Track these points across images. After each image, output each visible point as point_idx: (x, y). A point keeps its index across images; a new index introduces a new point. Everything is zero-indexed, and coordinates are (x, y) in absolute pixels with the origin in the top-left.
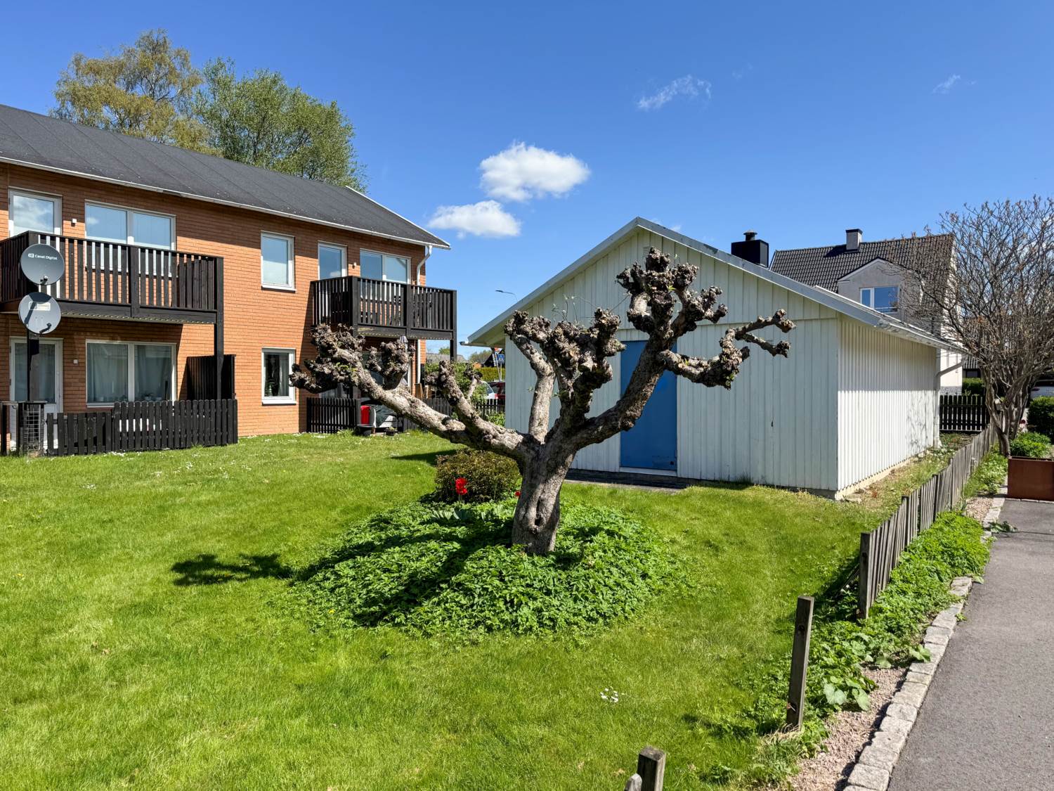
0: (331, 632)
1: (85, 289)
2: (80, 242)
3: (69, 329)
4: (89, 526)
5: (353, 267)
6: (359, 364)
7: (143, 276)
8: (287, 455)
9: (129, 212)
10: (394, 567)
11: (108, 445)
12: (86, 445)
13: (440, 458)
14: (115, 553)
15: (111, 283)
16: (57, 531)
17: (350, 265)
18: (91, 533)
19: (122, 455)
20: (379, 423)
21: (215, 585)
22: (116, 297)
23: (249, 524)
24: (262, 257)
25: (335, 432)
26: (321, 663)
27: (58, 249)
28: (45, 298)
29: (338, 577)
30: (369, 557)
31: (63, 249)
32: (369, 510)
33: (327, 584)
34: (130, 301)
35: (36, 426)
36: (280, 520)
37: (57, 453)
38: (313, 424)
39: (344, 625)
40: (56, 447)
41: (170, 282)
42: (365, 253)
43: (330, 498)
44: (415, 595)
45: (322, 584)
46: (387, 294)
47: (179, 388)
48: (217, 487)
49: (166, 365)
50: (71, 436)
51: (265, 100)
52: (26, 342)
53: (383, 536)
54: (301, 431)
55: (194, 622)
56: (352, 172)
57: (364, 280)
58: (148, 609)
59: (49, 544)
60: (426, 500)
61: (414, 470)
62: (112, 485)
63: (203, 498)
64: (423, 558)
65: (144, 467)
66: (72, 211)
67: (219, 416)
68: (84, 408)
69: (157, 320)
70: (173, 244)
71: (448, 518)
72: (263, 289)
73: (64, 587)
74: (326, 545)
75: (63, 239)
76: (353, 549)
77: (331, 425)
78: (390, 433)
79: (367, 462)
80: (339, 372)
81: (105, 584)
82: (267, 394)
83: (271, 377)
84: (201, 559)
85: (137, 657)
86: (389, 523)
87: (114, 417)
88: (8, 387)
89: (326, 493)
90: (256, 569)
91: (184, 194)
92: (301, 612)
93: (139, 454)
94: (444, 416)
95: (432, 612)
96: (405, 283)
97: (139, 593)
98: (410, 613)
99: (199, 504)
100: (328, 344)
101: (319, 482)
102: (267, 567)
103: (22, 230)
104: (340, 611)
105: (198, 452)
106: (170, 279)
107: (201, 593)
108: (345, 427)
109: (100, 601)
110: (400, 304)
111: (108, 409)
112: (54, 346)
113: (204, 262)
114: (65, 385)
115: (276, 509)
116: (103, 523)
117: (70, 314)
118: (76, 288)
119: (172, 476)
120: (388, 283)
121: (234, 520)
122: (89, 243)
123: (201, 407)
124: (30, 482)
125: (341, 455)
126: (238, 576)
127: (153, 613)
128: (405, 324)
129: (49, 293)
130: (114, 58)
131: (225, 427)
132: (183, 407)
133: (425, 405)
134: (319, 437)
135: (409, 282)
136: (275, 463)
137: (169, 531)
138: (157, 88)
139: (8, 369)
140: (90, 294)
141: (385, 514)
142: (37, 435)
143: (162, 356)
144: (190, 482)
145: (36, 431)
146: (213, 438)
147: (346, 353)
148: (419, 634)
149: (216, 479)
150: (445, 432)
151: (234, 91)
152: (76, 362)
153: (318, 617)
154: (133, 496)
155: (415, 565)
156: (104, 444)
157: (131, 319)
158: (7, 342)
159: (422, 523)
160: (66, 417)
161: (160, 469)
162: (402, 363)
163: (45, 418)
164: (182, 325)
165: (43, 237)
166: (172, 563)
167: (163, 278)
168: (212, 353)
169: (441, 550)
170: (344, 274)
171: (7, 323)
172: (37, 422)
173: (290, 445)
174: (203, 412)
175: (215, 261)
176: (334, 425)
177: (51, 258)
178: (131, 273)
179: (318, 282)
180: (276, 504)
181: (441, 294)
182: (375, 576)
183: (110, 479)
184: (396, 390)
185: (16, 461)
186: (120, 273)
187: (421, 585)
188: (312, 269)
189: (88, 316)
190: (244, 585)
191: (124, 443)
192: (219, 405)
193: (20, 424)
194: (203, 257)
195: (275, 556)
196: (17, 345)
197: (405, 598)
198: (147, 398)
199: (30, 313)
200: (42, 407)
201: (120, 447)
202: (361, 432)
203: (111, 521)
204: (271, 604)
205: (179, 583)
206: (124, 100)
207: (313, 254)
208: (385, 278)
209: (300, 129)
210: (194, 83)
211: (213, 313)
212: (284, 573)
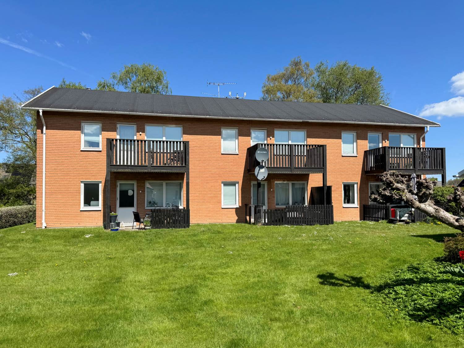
0: (397, 320)
1: (275, 162)
2: (274, 145)
3: (271, 178)
4: (282, 254)
5: (385, 142)
6: (406, 191)
7: (295, 156)
8: (357, 231)
9: (289, 131)
10: (429, 294)
11: (284, 222)
12: (276, 222)
13: (446, 239)
14: (293, 267)
15: (284, 160)
16: (272, 255)
17: (384, 142)
18: (284, 257)
19: (289, 226)
20: (400, 217)
21: (337, 287)
22: (286, 165)
23: (346, 261)
24: (342, 143)
25: (378, 221)
26: (395, 334)
27: (266, 148)
28: (262, 167)
29: (397, 293)
30: (413, 286)
31: (268, 149)
32: (405, 262)
33: (391, 296)
34: (291, 166)
35: (260, 214)
36: (360, 261)
37: (267, 224)
38: (367, 217)
39: (404, 318)
40: (267, 222)
41: (305, 157)
42: (391, 135)
43: (383, 254)
44: (445, 311)
45: (388, 295)
46: (404, 153)
47: (308, 200)
48: (329, 243)
49: (303, 190)
50: (271, 218)
51: (340, 74)
52: (257, 183)
53: (419, 277)
54: (361, 220)
55: (331, 302)
56: (382, 98)
57: (392, 148)
58: (311, 292)
59: (270, 260)
60: (438, 260)
61: (426, 243)
62: (288, 238)
63: (324, 247)
64: (446, 292)
65: (298, 232)
66: (270, 134)
67: (325, 212)
68: (274, 207)
69: (301, 173)
70: (305, 142)
71: (457, 272)
72: (343, 156)
73: (279, 278)
74: (385, 276)
75: (268, 145)
76: (403, 281)
77: (376, 217)
78: (407, 223)
79: (398, 237)
80: (396, 195)
81: (293, 279)
82: (345, 203)
83: (346, 195)
84: (328, 274)
85: (311, 312)
86: (419, 270)
87: (286, 211)
88: (251, 199)
89: (380, 251)
90: (353, 282)
91: (310, 121)
92: (380, 307)
93: (295, 226)
94: (457, 217)
95: (456, 322)
96: (413, 147)
97: (307, 285)
98: (442, 320)
99: (323, 250)
100: (391, 182)
101: (376, 245)
102: (358, 282)
103: (255, 143)
104: (400, 310)
105: (318, 227)
106: (305, 156)
107: (331, 290)
108: (383, 219)
109: (292, 285)
110: (411, 158)
111: (283, 208)
112: (264, 184)
113: (319, 148)
114: (268, 199)
115: (357, 256)
116: (288, 254)
117: (270, 172)
118: (272, 162)
119: (309, 237)
120: (405, 148)
121: (339, 259)
122: (277, 145)
123: (318, 208)
124: (260, 235)
125: (383, 233)
126: (346, 284)
127: (314, 295)
128: (414, 167)
129: (264, 165)
130: (281, 73)
131: (328, 217)
132: (311, 208)
133: (444, 211)
134: (370, 223)
135: (415, 146)
136: (352, 234)
137: (313, 260)
138: (297, 81)
139: (251, 193)
140: (277, 164)
141: (415, 265)
142: (260, 217)
143: (301, 187)
144: (317, 240)
145: (260, 216)
146: (323, 221)
147: (399, 185)
148: (449, 332)
149: (328, 240)
150: (457, 226)
151: (327, 73)
152: (272, 190)
153: (389, 311)
154: (296, 244)
155: (441, 295)
156: (282, 222)
157: (291, 173)
158: (250, 184)
159: (441, 273)
160: (269, 211)
161: (304, 233)
162: (430, 190)
163: (263, 211)
164: (309, 174)
165: (262, 145)
166: (317, 274)
167: (302, 156)
168: (322, 185)
169: (457, 289)
170: (381, 146)
171: (250, 177)
172: (260, 213)
173: (358, 226)
174: (319, 210)
175: (323, 147)
176: (377, 218)
177: (264, 152)
178: (291, 156)
179: (368, 151)
180: (356, 253)
181: (436, 151)
182: (418, 296)
183: (286, 236)
184: (427, 203)
185: (254, 226)
186: (287, 155)
187: (447, 306)
188: (366, 145)
189: (276, 173)
190: (349, 289)
191: (289, 222)
192: (325, 207)
193: (255, 213)
194: (318, 146)
195: (361, 278)
196: (253, 184)
197: (438, 311)
198: (296, 204)
199: (258, 172)
200: (262, 207)
201: (288, 223)
202: (392, 222)
203: (290, 253)
204: (364, 300)
205: (322, 283)
206: (285, 88)
207: (366, 139)
208: (402, 146)
209: (356, 83)
210: (311, 75)
211: (322, 168)
212: (367, 287)
